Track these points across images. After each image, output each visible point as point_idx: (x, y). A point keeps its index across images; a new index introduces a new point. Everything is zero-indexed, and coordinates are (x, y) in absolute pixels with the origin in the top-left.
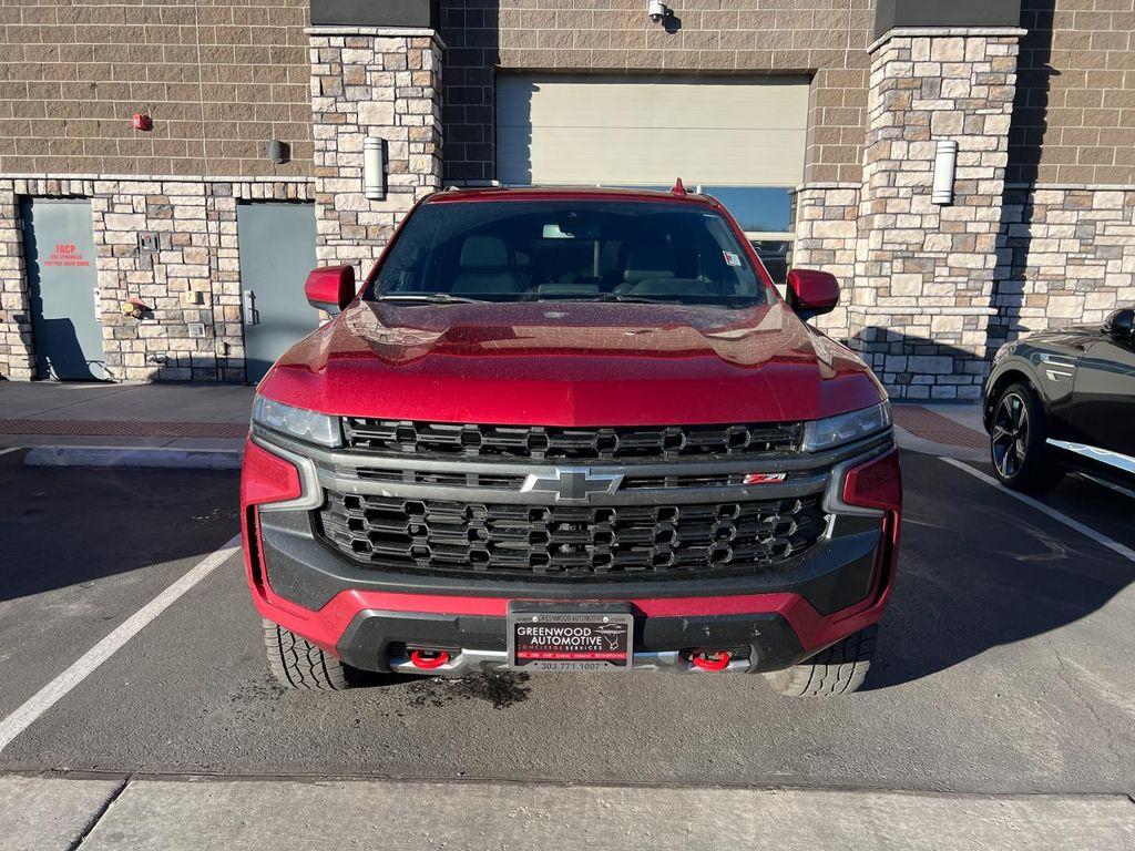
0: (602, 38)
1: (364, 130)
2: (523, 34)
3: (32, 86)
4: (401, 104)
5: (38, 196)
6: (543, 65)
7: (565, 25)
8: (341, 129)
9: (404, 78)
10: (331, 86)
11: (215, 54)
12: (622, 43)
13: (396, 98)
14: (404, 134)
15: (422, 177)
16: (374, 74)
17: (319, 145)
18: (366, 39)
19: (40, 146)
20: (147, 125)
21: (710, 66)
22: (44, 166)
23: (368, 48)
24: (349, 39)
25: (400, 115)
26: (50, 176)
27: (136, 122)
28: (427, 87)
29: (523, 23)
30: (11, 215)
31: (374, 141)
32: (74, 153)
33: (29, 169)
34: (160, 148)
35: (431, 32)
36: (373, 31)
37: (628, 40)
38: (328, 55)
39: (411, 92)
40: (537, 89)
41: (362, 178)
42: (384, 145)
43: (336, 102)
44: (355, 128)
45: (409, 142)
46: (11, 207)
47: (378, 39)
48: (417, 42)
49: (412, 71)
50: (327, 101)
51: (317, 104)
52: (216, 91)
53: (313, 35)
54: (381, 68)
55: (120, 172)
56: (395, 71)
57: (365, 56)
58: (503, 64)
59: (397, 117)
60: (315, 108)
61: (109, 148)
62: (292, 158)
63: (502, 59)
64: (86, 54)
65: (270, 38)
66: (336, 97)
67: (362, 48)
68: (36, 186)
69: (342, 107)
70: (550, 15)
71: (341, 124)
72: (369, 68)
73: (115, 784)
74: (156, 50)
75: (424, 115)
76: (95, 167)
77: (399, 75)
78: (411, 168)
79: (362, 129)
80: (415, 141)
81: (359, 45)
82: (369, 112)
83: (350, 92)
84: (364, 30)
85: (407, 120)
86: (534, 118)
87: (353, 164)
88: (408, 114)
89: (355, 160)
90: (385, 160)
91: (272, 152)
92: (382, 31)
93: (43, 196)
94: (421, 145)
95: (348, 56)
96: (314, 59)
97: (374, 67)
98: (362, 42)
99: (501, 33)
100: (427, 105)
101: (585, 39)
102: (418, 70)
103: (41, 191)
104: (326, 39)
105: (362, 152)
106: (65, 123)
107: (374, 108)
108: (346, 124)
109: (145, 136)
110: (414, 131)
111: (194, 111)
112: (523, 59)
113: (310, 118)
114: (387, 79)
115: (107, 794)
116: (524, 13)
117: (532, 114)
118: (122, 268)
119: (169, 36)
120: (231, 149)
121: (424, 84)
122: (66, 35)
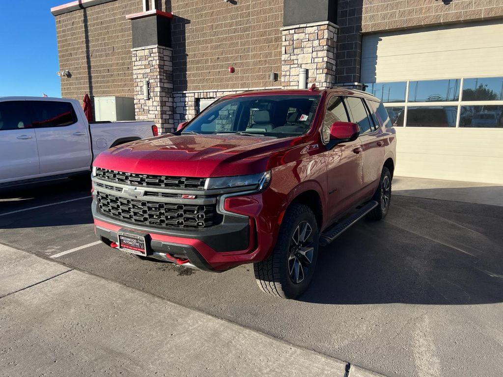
0: (410, 12)
1: (300, 66)
2: (373, 16)
3: (201, 60)
4: (315, 53)
5: (201, 98)
6: (382, 28)
7: (393, 9)
8: (292, 66)
9: (316, 43)
10: (289, 50)
11: (256, 42)
12: (421, 13)
13: (313, 52)
14: (315, 66)
15: (321, 84)
16: (305, 43)
17: (283, 73)
18: (302, 29)
19: (202, 81)
20: (233, 71)
21: (468, 18)
22: (203, 88)
23: (303, 32)
24: (296, 30)
25: (314, 58)
26: (204, 91)
27: (229, 70)
28: (325, 46)
29: (373, 11)
30: (193, 105)
31: (303, 70)
32: (211, 83)
33: (199, 89)
34: (237, 78)
35: (327, 22)
36: (304, 25)
37: (424, 11)
38: (288, 38)
39: (319, 48)
40: (381, 40)
41: (298, 85)
42: (307, 71)
43: (290, 55)
44: (297, 65)
45: (317, 69)
46: (194, 102)
47: (307, 28)
48: (322, 27)
49: (320, 40)
50: (287, 56)
51: (284, 57)
52: (254, 56)
53: (284, 30)
54: (308, 40)
55: (224, 89)
56: (313, 40)
57: (302, 36)
58: (363, 31)
59: (313, 59)
60: (283, 59)
61: (221, 80)
62: (279, 79)
63: (363, 29)
64: (217, 47)
65: (274, 33)
66: (290, 54)
67: (301, 33)
68: (201, 95)
69: (293, 57)
70: (386, 6)
71: (292, 64)
72: (303, 41)
73: (70, 269)
74: (237, 43)
75: (323, 57)
76: (217, 87)
77: (314, 42)
78: (317, 80)
79: (299, 66)
80: (319, 69)
81: (300, 32)
82: (302, 58)
83: (296, 51)
84: (302, 26)
85: (316, 60)
86: (379, 53)
87: (295, 80)
88: (317, 58)
89: (295, 78)
90: (307, 78)
91: (272, 77)
92: (308, 25)
93: (203, 98)
94: (321, 70)
95: (296, 37)
96: (284, 40)
97: (305, 40)
98: (301, 30)
99: (363, 17)
100: (324, 53)
101: (402, 14)
102: (322, 39)
103: (202, 97)
104: (288, 31)
105: (298, 75)
106: (210, 72)
107: (304, 57)
108: (294, 64)
109: (232, 75)
110: (319, 64)
111: (248, 64)
112: (372, 27)
113: (281, 63)
114: (309, 44)
115: (66, 271)
116: (374, 6)
117: (378, 51)
118: (223, 123)
119: (241, 37)
120: (259, 77)
121: (324, 44)
122: (211, 41)
